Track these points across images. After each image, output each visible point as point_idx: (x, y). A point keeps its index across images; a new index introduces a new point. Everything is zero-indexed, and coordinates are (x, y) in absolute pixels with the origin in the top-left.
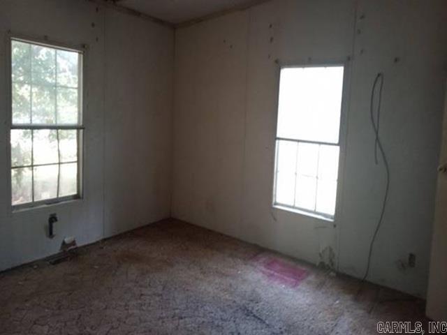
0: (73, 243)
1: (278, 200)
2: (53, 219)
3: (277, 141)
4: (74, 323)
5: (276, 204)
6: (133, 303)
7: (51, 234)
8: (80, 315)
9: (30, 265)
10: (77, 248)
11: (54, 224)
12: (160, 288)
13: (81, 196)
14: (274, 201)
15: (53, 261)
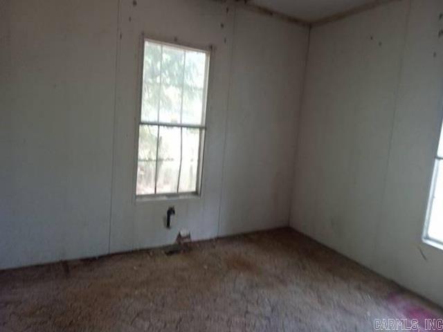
0: (189, 237)
1: (431, 235)
2: (171, 211)
3: (436, 161)
4: (174, 326)
5: (428, 238)
6: (237, 319)
7: (168, 225)
8: (181, 320)
9: (147, 251)
10: (190, 243)
11: (172, 217)
12: (269, 309)
13: (199, 192)
14: (424, 234)
15: (168, 251)
